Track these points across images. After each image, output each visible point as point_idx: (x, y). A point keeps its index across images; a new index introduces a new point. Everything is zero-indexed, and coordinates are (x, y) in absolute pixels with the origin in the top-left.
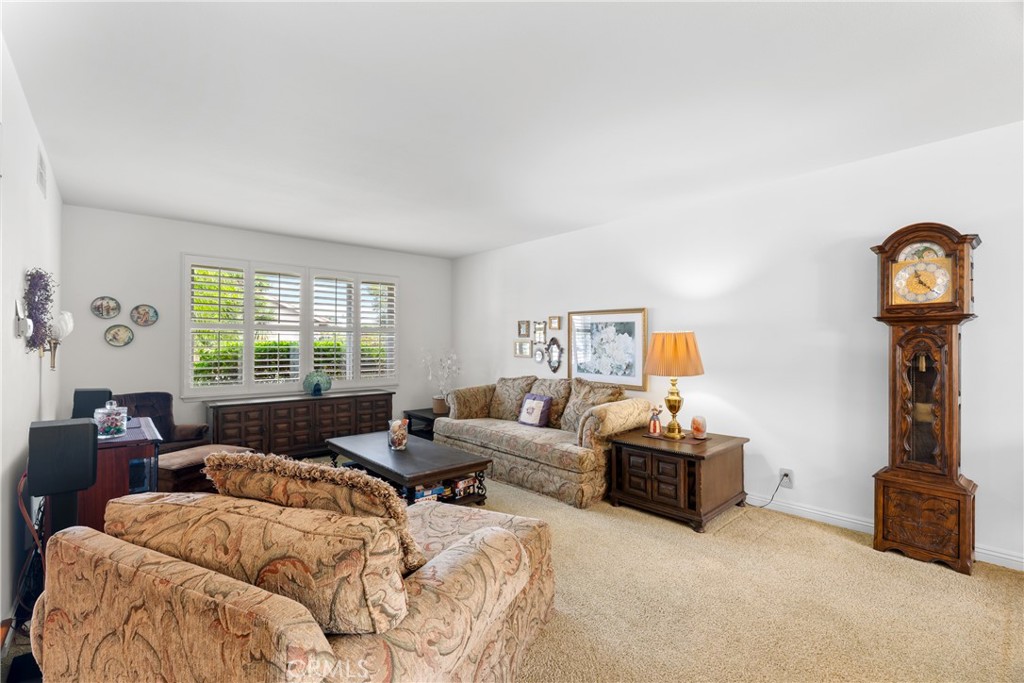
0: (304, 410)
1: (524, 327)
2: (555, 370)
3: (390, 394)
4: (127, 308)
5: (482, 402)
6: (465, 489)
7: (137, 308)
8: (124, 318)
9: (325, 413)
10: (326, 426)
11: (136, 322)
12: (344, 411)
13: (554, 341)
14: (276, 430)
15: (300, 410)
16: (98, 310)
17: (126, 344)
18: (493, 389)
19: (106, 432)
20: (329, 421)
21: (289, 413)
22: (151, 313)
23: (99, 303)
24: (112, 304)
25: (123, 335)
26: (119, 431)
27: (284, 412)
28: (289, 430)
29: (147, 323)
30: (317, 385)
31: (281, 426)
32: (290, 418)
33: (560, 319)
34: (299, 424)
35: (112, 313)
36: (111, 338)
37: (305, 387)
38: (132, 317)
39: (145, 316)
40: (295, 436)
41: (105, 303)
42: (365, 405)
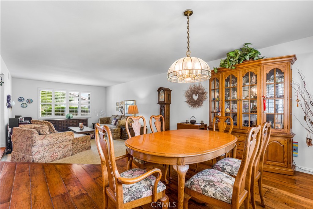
0: (66, 122)
1: (117, 104)
2: (122, 113)
3: (87, 119)
4: (26, 100)
5: (107, 121)
6: (92, 136)
7: (28, 100)
8: (25, 102)
9: (70, 123)
11: (28, 103)
13: (122, 107)
14: (59, 126)
15: (64, 122)
16: (19, 100)
17: (26, 107)
18: (110, 118)
19: (20, 121)
20: (71, 125)
22: (31, 101)
23: (20, 98)
24: (23, 99)
25: (25, 105)
26: (23, 121)
27: (61, 122)
28: (62, 126)
29: (30, 103)
30: (69, 116)
31: (60, 125)
32: (62, 124)
33: (123, 102)
34: (64, 125)
35: (22, 101)
36: (22, 106)
37: (66, 117)
38: (27, 101)
39: (30, 101)
40: (63, 128)
41: (21, 99)
42: (81, 121)
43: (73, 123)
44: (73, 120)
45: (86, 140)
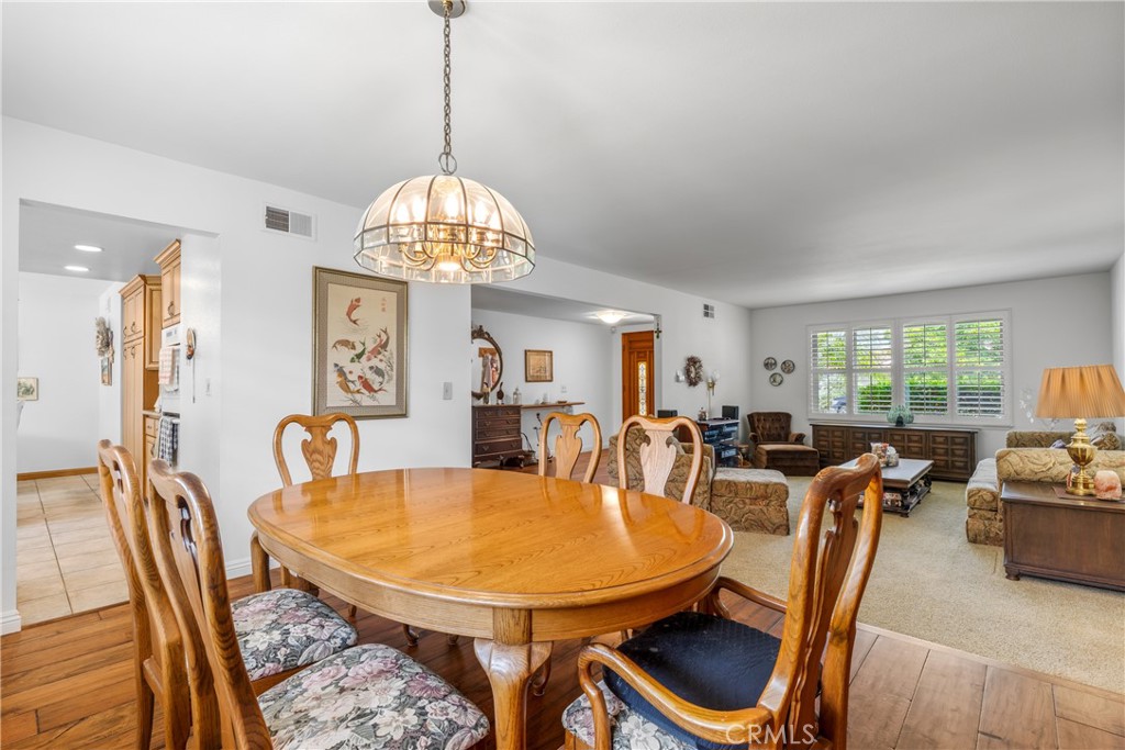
3: (972, 433)
4: (780, 363)
6: (892, 501)
7: (785, 363)
8: (778, 370)
11: (784, 371)
16: (767, 365)
17: (780, 384)
21: (864, 436)
22: (791, 365)
23: (767, 361)
24: (773, 362)
25: (778, 379)
27: (860, 435)
29: (789, 372)
35: (773, 366)
36: (773, 380)
38: (782, 368)
39: (788, 367)
41: (770, 361)
42: (940, 440)
43: (906, 444)
44: (906, 433)
45: (765, 497)
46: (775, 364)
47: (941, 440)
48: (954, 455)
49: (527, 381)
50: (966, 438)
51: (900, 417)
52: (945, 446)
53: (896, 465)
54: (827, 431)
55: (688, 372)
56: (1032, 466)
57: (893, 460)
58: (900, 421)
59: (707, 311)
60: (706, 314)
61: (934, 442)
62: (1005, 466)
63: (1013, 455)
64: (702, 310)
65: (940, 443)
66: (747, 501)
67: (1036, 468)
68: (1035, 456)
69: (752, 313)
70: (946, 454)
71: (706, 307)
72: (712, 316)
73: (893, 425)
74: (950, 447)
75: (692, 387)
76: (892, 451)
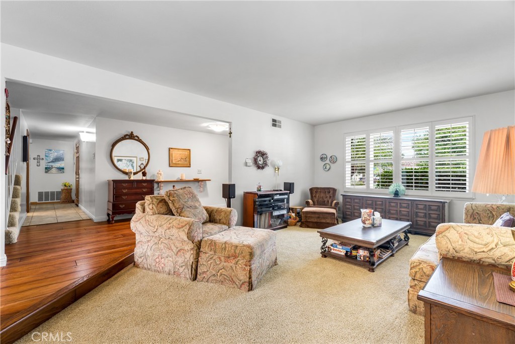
0: (380, 203)
3: (443, 203)
6: (364, 256)
7: (331, 157)
10: (393, 214)
12: (404, 207)
16: (322, 159)
17: (329, 170)
21: (373, 203)
22: (335, 158)
25: (328, 167)
32: (373, 205)
36: (325, 168)
38: (330, 160)
39: (333, 160)
41: (323, 156)
42: (420, 207)
44: (399, 202)
45: (235, 256)
46: (326, 158)
47: (422, 207)
48: (430, 218)
49: (170, 166)
50: (439, 206)
51: (397, 191)
52: (424, 212)
53: (380, 226)
54: (351, 199)
55: (255, 161)
56: (471, 245)
57: (377, 223)
58: (396, 194)
59: (275, 123)
60: (274, 125)
61: (417, 208)
62: (444, 242)
63: (452, 231)
64: (271, 122)
65: (421, 209)
66: (222, 258)
67: (476, 248)
68: (476, 234)
69: (314, 127)
70: (425, 216)
71: (274, 121)
72: (280, 127)
73: (392, 196)
74: (428, 212)
75: (260, 171)
76: (377, 215)
